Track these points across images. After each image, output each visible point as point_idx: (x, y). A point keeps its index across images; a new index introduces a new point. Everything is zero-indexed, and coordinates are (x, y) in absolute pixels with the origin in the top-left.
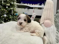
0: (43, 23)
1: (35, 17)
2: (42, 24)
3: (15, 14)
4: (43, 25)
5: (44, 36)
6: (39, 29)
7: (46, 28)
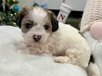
0: (88, 30)
1: (67, 15)
2: (84, 32)
3: (12, 7)
4: (87, 34)
5: (91, 64)
6: (76, 45)
7: (95, 42)
